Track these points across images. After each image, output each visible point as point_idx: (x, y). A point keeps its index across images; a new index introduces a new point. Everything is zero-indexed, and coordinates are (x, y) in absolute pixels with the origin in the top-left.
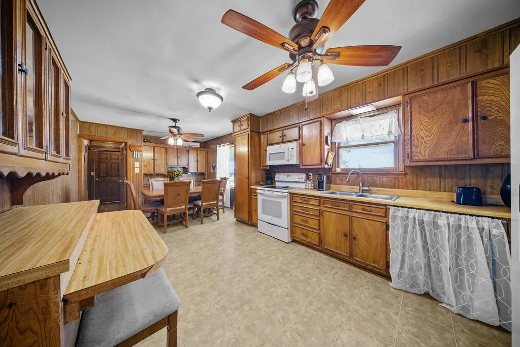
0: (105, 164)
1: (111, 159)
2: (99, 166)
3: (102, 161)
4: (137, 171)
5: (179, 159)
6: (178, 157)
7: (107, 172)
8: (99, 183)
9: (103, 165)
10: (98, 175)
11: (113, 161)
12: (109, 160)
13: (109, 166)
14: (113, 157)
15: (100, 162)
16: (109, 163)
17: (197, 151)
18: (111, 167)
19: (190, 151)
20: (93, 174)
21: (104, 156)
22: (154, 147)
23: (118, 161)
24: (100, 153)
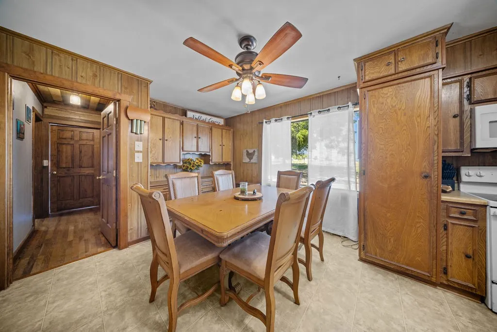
0: (69, 147)
1: (81, 139)
2: (58, 151)
3: (65, 142)
4: (139, 158)
5: (200, 140)
6: (198, 138)
7: (73, 161)
8: (57, 179)
9: (67, 150)
10: (57, 164)
11: (84, 142)
12: (77, 141)
13: (77, 151)
14: (84, 136)
15: (59, 144)
16: (77, 146)
17: (222, 129)
18: (81, 152)
19: (214, 130)
20: (46, 163)
21: (68, 134)
22: (164, 118)
23: (92, 143)
24: (61, 128)
